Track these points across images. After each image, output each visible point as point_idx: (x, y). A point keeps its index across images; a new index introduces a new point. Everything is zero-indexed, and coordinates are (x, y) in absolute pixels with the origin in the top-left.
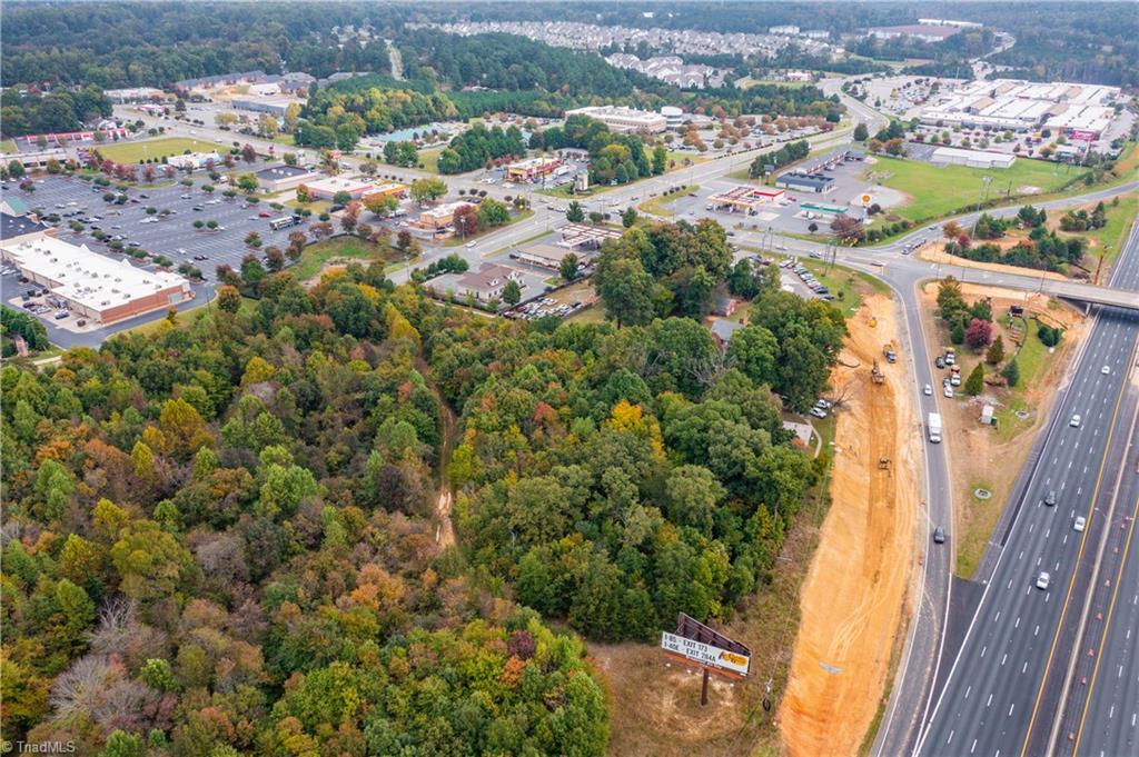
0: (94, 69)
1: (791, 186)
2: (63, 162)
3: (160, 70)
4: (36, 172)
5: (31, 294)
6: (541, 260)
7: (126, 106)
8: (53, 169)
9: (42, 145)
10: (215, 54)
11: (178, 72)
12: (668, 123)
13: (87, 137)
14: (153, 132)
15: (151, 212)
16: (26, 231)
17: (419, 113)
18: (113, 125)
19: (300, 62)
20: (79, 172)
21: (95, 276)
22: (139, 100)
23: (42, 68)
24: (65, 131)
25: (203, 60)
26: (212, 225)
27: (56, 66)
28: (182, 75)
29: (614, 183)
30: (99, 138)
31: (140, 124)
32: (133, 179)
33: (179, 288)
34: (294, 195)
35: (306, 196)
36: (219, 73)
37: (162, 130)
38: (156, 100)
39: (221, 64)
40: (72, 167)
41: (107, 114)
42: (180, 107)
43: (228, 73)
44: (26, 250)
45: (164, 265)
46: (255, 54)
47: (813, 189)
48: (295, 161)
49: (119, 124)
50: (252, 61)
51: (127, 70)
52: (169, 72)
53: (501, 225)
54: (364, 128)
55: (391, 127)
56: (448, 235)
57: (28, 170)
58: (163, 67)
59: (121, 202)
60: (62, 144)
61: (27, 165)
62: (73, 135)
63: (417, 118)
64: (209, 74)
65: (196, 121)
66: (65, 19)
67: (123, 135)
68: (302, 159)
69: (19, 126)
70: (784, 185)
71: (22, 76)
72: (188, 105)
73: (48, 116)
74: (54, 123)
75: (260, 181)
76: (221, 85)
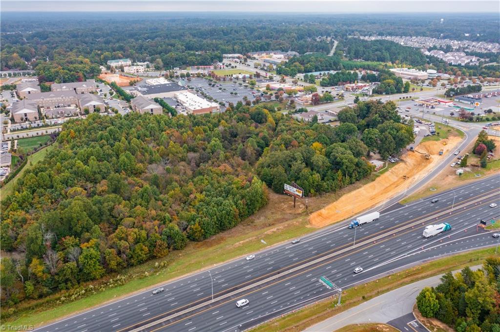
0: (223, 47)
1: (460, 101)
2: (202, 74)
3: (244, 48)
4: (193, 76)
5: (178, 105)
6: (334, 113)
7: (229, 59)
8: (198, 76)
9: (198, 69)
10: (264, 43)
11: (250, 49)
12: (429, 76)
13: (212, 67)
14: (233, 67)
15: (220, 89)
16: (183, 90)
17: (326, 66)
18: (221, 64)
19: (295, 48)
20: (206, 77)
21: (195, 102)
22: (233, 58)
23: (208, 46)
24: (206, 65)
25: (259, 45)
26: (236, 94)
27: (212, 45)
28: (251, 50)
29: (384, 94)
30: (215, 68)
31: (230, 64)
32: (220, 80)
33: (216, 107)
34: (265, 88)
35: (268, 88)
36: (265, 51)
37: (236, 67)
38: (239, 58)
39: (266, 47)
40: (204, 76)
41: (221, 61)
42: (246, 60)
43: (268, 50)
44: (181, 95)
45: (217, 102)
46: (280, 44)
47: (470, 103)
48: (272, 79)
49: (223, 64)
50: (278, 47)
51: (233, 48)
52: (247, 49)
53: (330, 103)
54: (303, 70)
55: (314, 71)
56: (309, 103)
57: (191, 75)
58: (246, 47)
59: (213, 86)
60: (204, 69)
61: (191, 74)
62: (208, 66)
63: (326, 68)
64: (261, 50)
65: (248, 65)
66: (223, 31)
67: (223, 68)
68: (275, 78)
69: (194, 63)
70: (458, 100)
71: (201, 48)
72: (248, 60)
73: (202, 60)
74: (204, 63)
75: (257, 83)
76: (264, 55)
